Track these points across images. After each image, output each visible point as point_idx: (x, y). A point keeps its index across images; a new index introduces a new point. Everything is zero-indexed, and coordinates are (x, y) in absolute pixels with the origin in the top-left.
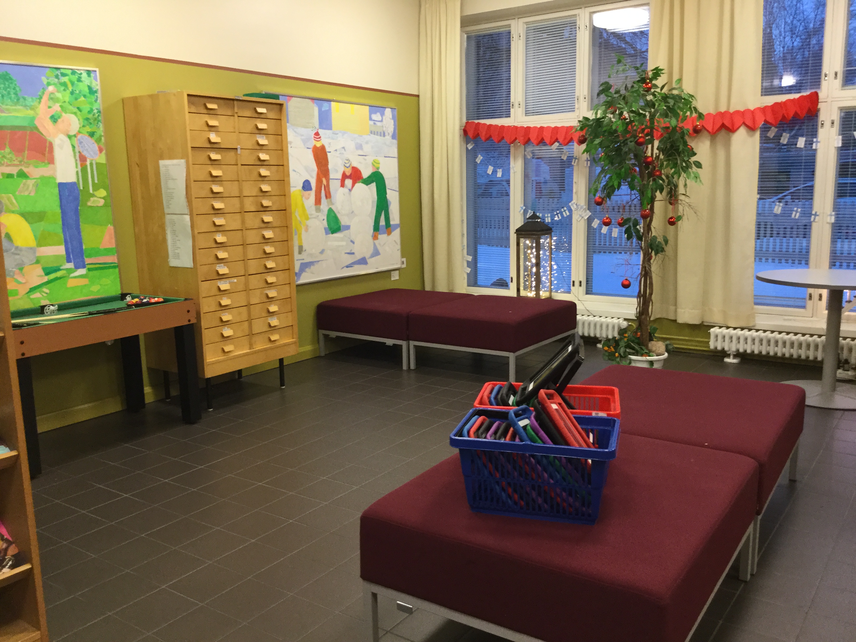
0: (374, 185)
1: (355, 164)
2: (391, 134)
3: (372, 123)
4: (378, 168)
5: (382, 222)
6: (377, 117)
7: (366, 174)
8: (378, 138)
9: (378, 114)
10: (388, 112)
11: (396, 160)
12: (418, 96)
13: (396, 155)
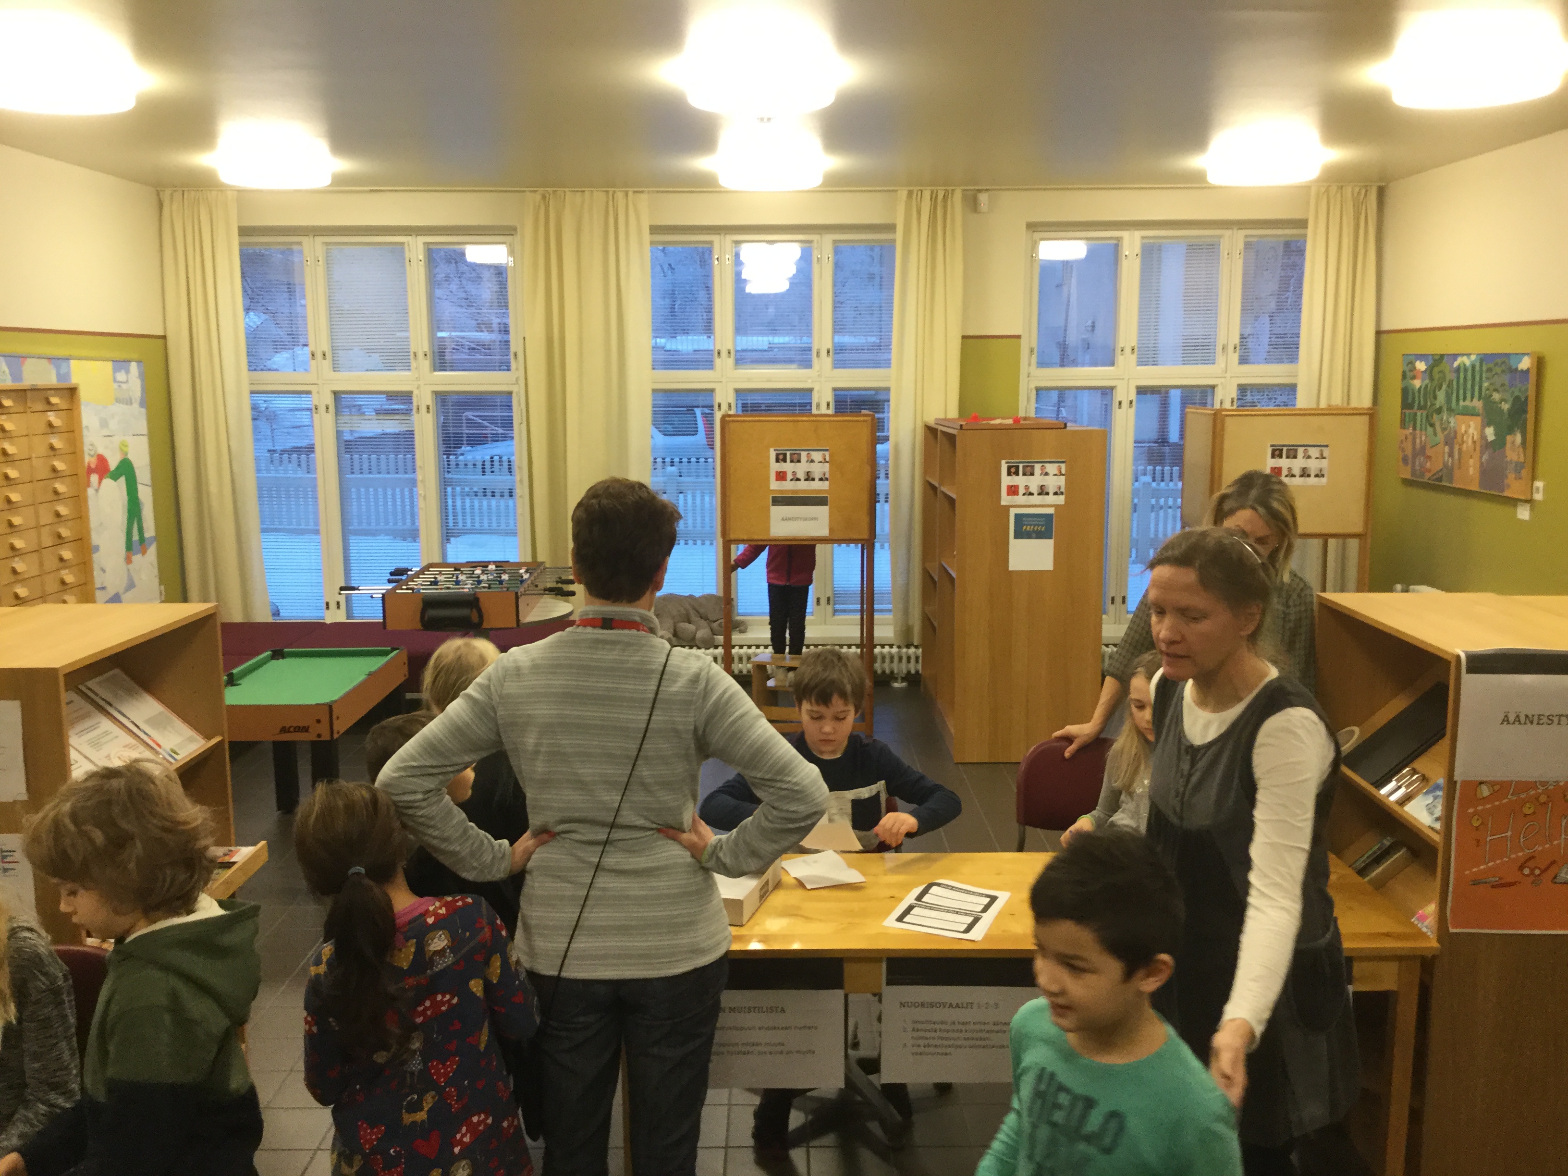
0: (122, 480)
1: (101, 451)
2: (138, 400)
3: (116, 385)
4: (126, 454)
5: (136, 537)
6: (121, 376)
7: (113, 463)
8: (125, 407)
9: (123, 372)
10: (134, 366)
11: (145, 440)
12: (164, 337)
13: (145, 431)
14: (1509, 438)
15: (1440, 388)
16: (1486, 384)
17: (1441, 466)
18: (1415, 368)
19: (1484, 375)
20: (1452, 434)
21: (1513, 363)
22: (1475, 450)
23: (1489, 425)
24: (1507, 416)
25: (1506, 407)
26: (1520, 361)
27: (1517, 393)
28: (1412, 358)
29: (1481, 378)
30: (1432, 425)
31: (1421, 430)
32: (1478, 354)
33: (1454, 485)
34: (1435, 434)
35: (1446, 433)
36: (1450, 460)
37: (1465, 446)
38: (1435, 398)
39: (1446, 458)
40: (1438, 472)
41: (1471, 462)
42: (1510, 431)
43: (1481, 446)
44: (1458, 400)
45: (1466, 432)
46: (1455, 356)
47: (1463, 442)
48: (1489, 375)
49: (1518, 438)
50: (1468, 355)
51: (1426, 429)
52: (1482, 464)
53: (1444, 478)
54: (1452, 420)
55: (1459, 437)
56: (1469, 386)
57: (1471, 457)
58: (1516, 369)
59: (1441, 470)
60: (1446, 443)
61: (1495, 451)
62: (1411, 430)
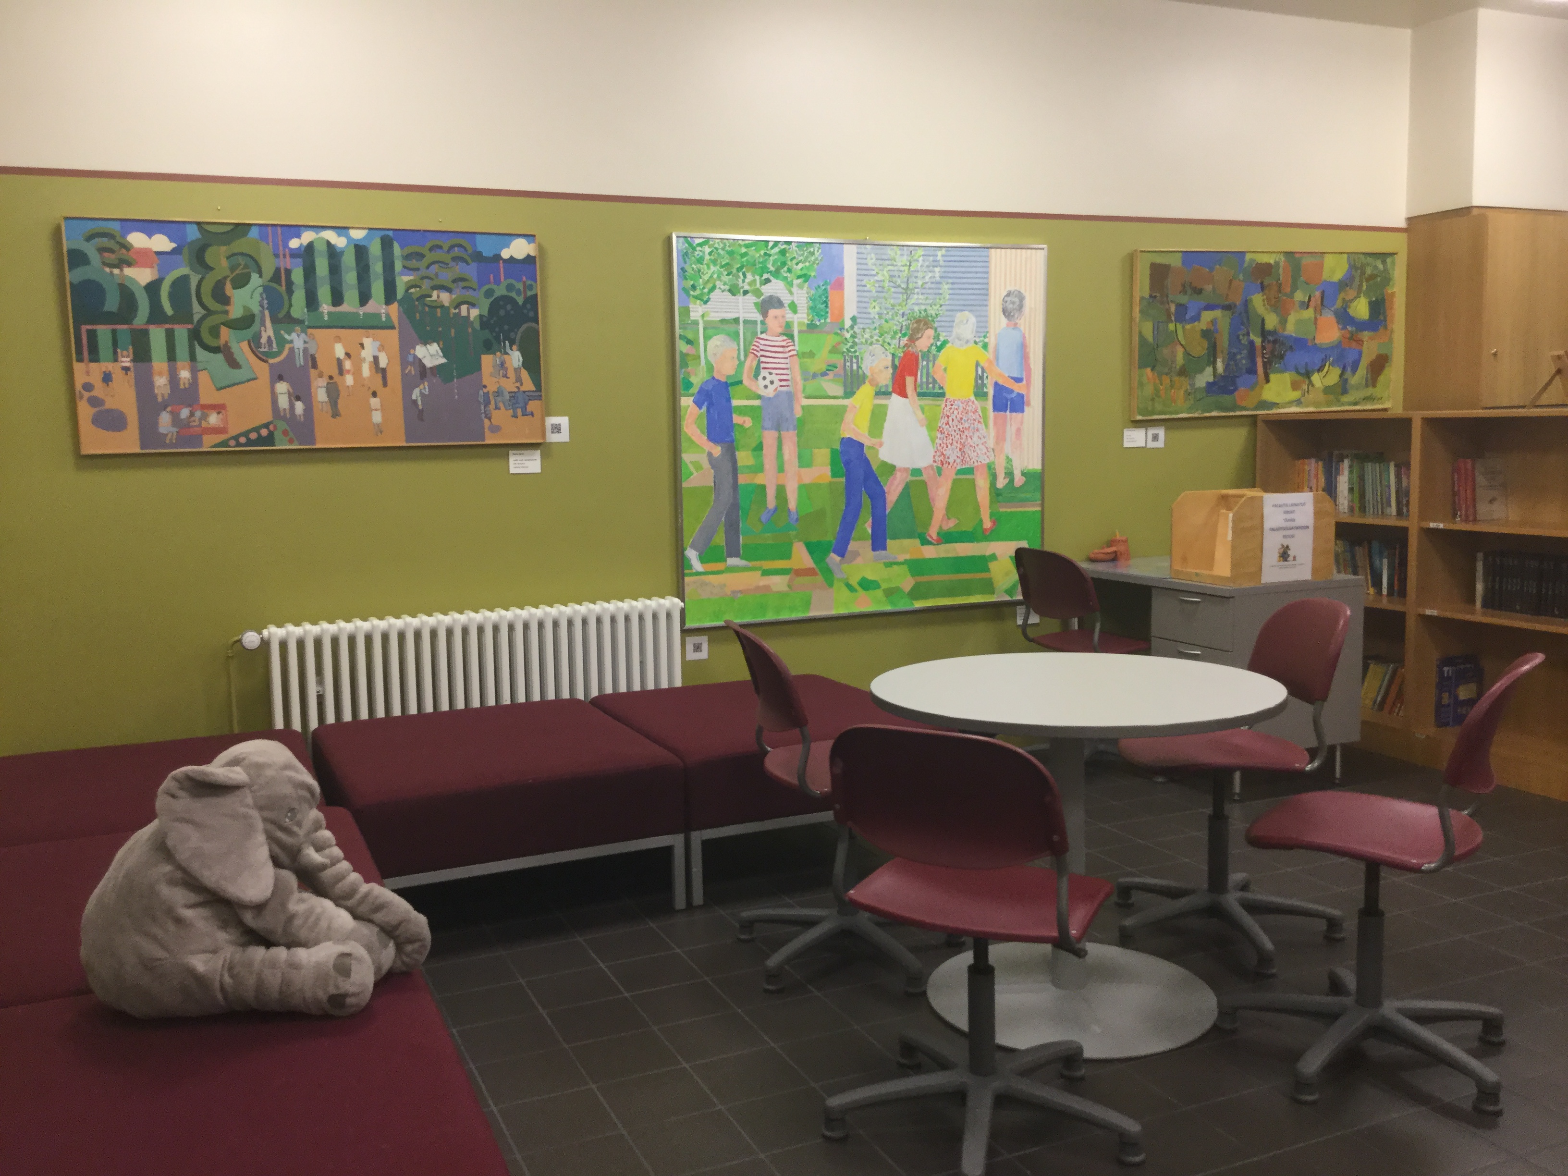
14: (488, 361)
15: (241, 282)
16: (403, 280)
17: (266, 416)
18: (127, 247)
19: (398, 266)
20: (300, 361)
21: (486, 248)
22: (385, 384)
23: (425, 342)
24: (477, 326)
25: (475, 313)
26: (508, 246)
27: (500, 291)
28: (115, 227)
29: (389, 267)
30: (215, 350)
31: (172, 357)
32: (370, 229)
33: (318, 446)
34: (233, 363)
35: (271, 361)
36: (299, 407)
37: (349, 380)
38: (225, 300)
39: (283, 402)
40: (256, 429)
41: (375, 402)
42: (489, 347)
43: (404, 376)
44: (312, 301)
45: (348, 355)
46: (295, 230)
47: (341, 371)
48: (414, 263)
49: (515, 358)
50: (341, 230)
51: (193, 358)
52: (409, 404)
53: (278, 435)
54: (297, 340)
55: (326, 366)
56: (350, 278)
57: (374, 394)
58: (498, 257)
59: (266, 426)
60: (281, 378)
61: (448, 379)
62: (126, 361)
